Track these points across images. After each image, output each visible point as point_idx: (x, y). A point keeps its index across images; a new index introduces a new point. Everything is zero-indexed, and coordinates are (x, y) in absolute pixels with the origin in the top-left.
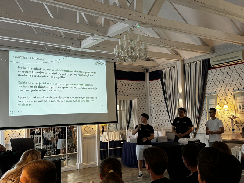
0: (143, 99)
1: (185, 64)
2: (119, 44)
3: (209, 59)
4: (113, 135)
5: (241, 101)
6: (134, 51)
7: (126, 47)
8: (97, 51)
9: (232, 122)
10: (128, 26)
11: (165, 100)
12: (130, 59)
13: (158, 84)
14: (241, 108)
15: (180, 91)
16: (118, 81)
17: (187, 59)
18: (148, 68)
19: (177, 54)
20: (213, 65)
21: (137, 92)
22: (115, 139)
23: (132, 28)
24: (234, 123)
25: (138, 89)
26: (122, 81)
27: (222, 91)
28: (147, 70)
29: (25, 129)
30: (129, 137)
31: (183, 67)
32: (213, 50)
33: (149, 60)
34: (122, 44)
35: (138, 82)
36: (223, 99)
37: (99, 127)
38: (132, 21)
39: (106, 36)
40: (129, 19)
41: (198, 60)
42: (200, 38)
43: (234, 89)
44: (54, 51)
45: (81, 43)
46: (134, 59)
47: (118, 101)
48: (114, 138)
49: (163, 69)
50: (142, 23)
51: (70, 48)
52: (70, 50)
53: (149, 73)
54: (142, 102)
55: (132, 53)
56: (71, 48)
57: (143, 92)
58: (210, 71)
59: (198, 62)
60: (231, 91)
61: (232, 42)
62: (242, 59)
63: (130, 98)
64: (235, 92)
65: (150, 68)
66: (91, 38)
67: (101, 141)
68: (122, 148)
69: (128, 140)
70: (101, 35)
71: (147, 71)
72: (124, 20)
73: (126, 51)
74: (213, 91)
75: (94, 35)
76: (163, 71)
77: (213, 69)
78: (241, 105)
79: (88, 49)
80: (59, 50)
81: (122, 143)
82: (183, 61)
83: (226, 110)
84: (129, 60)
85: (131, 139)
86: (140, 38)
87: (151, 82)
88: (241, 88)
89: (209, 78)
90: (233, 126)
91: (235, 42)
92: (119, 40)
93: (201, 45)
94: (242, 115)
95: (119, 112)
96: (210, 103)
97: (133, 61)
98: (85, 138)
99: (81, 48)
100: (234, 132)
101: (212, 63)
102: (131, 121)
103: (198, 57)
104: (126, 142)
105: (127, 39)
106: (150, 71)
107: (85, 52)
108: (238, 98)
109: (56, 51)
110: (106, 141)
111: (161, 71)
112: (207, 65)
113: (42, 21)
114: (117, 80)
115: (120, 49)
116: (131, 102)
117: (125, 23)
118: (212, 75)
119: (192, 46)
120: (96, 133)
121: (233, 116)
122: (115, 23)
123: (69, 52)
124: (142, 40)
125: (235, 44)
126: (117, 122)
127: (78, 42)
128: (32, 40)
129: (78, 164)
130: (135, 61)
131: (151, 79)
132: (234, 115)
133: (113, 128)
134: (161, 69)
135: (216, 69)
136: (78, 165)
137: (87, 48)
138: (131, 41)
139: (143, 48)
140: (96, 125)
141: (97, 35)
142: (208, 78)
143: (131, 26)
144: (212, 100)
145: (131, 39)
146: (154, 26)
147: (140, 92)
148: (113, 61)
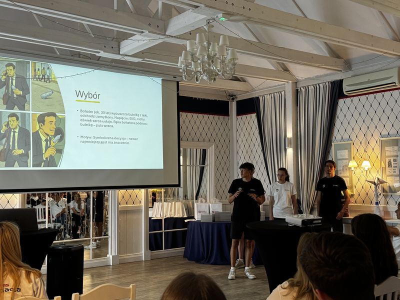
0: (225, 147)
1: (299, 89)
2: (188, 49)
3: (341, 81)
4: (171, 207)
5: (392, 154)
6: (213, 62)
7: (200, 55)
8: (148, 61)
9: (376, 190)
10: (204, 19)
11: (263, 150)
12: (206, 76)
13: (251, 123)
14: (393, 165)
15: (290, 134)
16: (183, 115)
17: (303, 80)
18: (235, 94)
19: (286, 70)
20: (346, 92)
21: (214, 135)
22: (175, 215)
23: (211, 21)
24: (380, 191)
25: (217, 130)
26: (189, 115)
27: (361, 137)
28: (233, 96)
29: (18, 194)
30: (200, 212)
31: (295, 93)
32: (348, 65)
33: (236, 79)
34: (193, 49)
35: (217, 117)
36: (362, 150)
37: (147, 193)
38: (211, 9)
39: (165, 35)
40: (206, 6)
41: (322, 82)
42: (326, 43)
43: (381, 134)
44: (72, 58)
45: (119, 46)
46: (213, 76)
47: (181, 149)
48: (173, 214)
49: (260, 96)
50: (227, 14)
51: (100, 54)
52: (100, 57)
53: (237, 102)
54: (222, 152)
55: (209, 65)
56: (102, 54)
57: (224, 136)
58: (341, 101)
59: (321, 85)
60: (377, 136)
61: (381, 52)
62: (397, 81)
63: (203, 146)
64: (382, 139)
65: (239, 93)
66: (138, 37)
67: (150, 218)
68: (186, 230)
69: (197, 217)
70: (156, 33)
71: (233, 99)
72: (197, 7)
73: (199, 61)
74: (346, 137)
75: (143, 32)
76: (261, 99)
77: (346, 98)
78: (392, 161)
79: (132, 56)
80: (80, 57)
81: (186, 221)
82: (296, 83)
83: (366, 169)
84: (205, 78)
85: (202, 216)
86: (224, 40)
87: (240, 117)
88: (393, 132)
89: (339, 113)
90: (377, 196)
91: (386, 53)
92: (188, 41)
93: (329, 56)
94: (393, 177)
95: (183, 168)
96: (339, 157)
97: (210, 80)
98: (123, 213)
99: (119, 54)
100: (378, 207)
101: (346, 88)
102: (203, 185)
103: (321, 76)
104: (193, 220)
105: (201, 42)
106: (238, 99)
107: (126, 61)
108: (387, 148)
109: (75, 58)
110: (158, 217)
111: (258, 98)
112: (337, 91)
113: (52, 4)
114: (181, 113)
115: (190, 57)
116: (204, 151)
117: (199, 13)
118: (345, 109)
119: (312, 57)
120: (143, 204)
121: (378, 179)
122: (180, 11)
123: (98, 60)
124: (228, 43)
125: (387, 55)
126: (179, 185)
127: (115, 44)
128: (34, 37)
129: (110, 256)
130: (215, 79)
131: (239, 113)
132: (380, 178)
133: (171, 195)
134: (257, 95)
135: (352, 98)
136: (109, 258)
137: (130, 54)
138: (209, 44)
139: (229, 57)
140: (143, 191)
141: (149, 32)
143: (209, 18)
144: (343, 151)
145: (209, 41)
146: (249, 19)
147: (219, 135)
148: (174, 79)
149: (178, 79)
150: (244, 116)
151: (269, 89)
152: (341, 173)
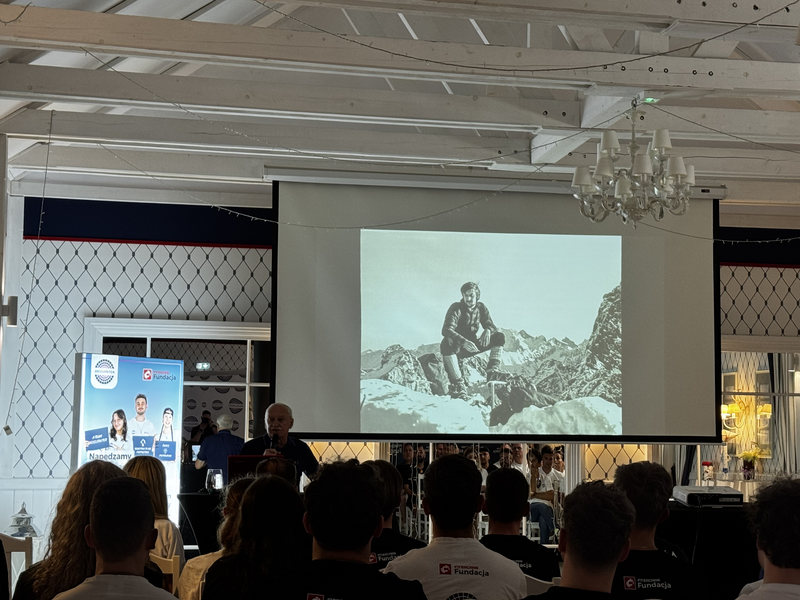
10: (622, 101)
29: (373, 444)
39: (580, 128)
45: (530, 147)
50: (656, 90)
51: (494, 166)
72: (588, 86)
75: (536, 128)
79: (557, 164)
99: (530, 163)
126: (718, 439)
127: (520, 145)
137: (554, 162)
140: (645, 448)
141: (544, 127)
146: (712, 92)
148: (705, 195)
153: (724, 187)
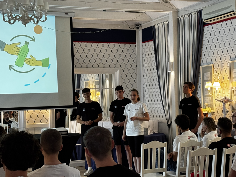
0: (131, 71)
1: (179, 17)
9: (224, 108)
13: (151, 49)
18: (140, 23)
19: (166, 2)
20: (205, 20)
21: (120, 61)
25: (123, 56)
27: (218, 60)
28: (138, 26)
35: (122, 45)
43: (230, 57)
49: (155, 25)
53: (142, 30)
54: (129, 76)
57: (131, 61)
58: (206, 28)
59: (192, 14)
60: (228, 60)
62: (235, 10)
64: (231, 62)
65: (143, 23)
71: (138, 28)
74: (209, 61)
76: (156, 27)
77: (209, 25)
87: (144, 44)
96: (205, 79)
98: (31, 130)
106: (143, 28)
108: (234, 70)
111: (154, 26)
118: (208, 35)
121: (226, 98)
131: (145, 40)
135: (212, 25)
142: (204, 39)
144: (207, 73)
147: (126, 61)
148: (67, 16)
149: (70, 15)
150: (147, 43)
151: (161, 18)
152: (206, 93)
153: (74, 12)
